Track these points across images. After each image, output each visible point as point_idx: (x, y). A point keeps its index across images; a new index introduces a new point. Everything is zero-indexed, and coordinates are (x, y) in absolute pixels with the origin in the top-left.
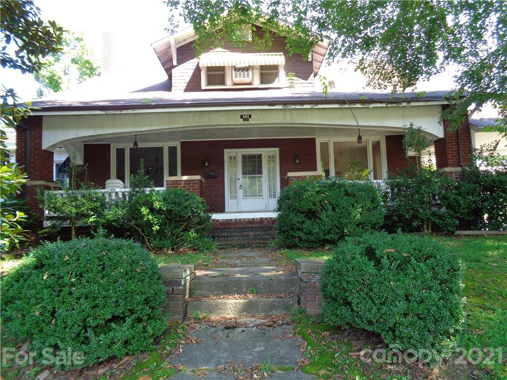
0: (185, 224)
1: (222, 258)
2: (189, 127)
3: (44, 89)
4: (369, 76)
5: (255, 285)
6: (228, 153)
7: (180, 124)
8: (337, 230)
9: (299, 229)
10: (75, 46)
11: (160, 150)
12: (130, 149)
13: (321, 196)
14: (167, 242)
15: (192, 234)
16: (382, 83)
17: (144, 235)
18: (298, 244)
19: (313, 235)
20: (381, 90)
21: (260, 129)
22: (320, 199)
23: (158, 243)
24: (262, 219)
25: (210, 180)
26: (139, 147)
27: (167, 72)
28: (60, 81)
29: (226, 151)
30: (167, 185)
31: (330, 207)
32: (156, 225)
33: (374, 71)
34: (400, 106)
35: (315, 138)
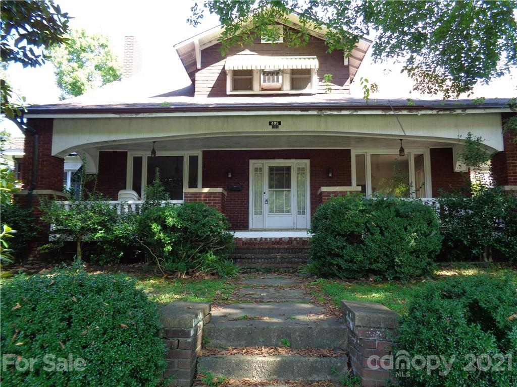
0: (202, 244)
1: (245, 287)
2: (213, 134)
3: (66, 96)
4: (417, 79)
5: (288, 336)
6: (253, 164)
7: (201, 130)
8: (385, 258)
9: (338, 255)
10: (100, 53)
11: (181, 159)
12: (148, 157)
13: (367, 216)
14: (181, 265)
15: (211, 257)
16: (432, 86)
17: (155, 255)
18: (337, 273)
19: (355, 263)
20: (431, 95)
21: (290, 138)
22: (366, 221)
23: (170, 266)
24: (291, 239)
25: (233, 193)
26: (156, 156)
27: (190, 77)
28: (82, 87)
29: (252, 162)
30: (186, 197)
31: (378, 230)
32: (168, 244)
33: (424, 73)
34: (454, 113)
35: (350, 150)
